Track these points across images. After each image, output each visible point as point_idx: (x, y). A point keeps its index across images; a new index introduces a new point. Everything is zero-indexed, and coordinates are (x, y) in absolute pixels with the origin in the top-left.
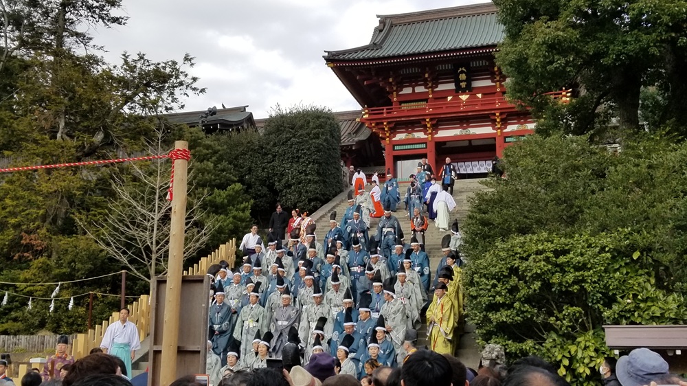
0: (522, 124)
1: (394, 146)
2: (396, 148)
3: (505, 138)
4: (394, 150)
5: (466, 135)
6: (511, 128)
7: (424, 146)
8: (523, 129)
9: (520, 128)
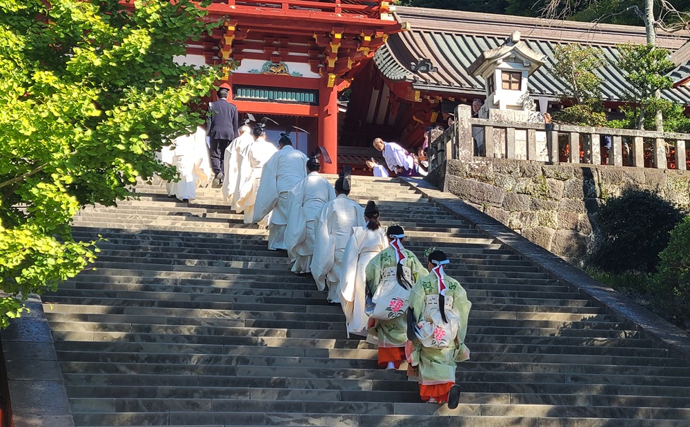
0: (277, 60)
3: (236, 87)
6: (250, 66)
8: (278, 73)
9: (272, 69)
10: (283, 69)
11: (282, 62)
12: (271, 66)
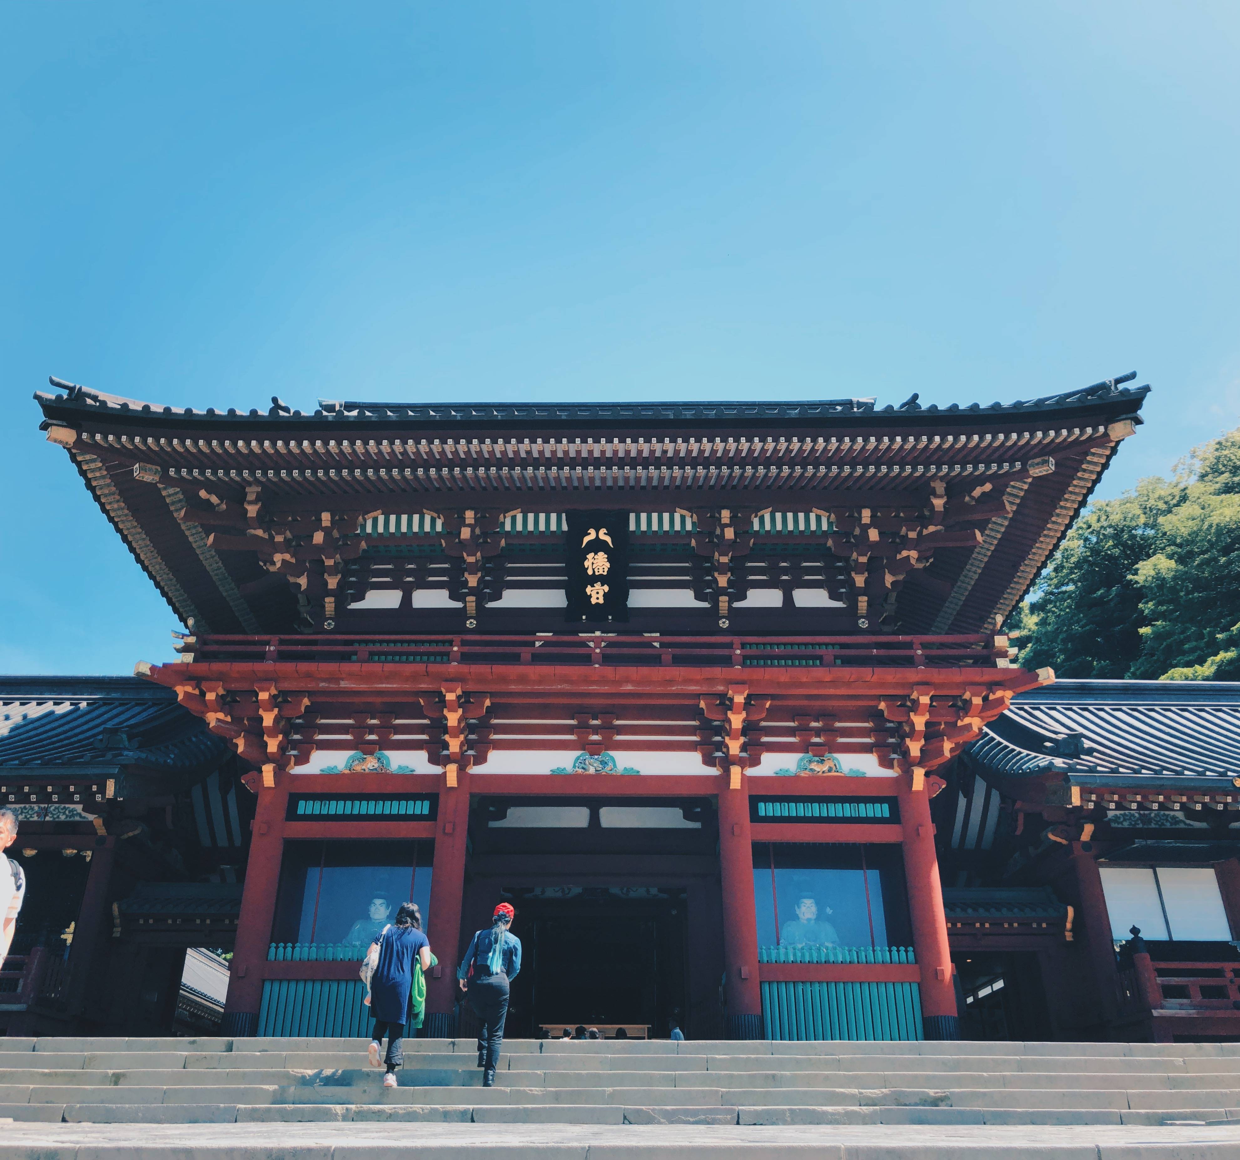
0: (818, 752)
1: (294, 799)
2: (303, 807)
3: (757, 800)
4: (292, 815)
5: (598, 776)
6: (777, 764)
7: (423, 808)
8: (823, 772)
9: (814, 766)
10: (832, 765)
11: (827, 755)
12: (810, 762)
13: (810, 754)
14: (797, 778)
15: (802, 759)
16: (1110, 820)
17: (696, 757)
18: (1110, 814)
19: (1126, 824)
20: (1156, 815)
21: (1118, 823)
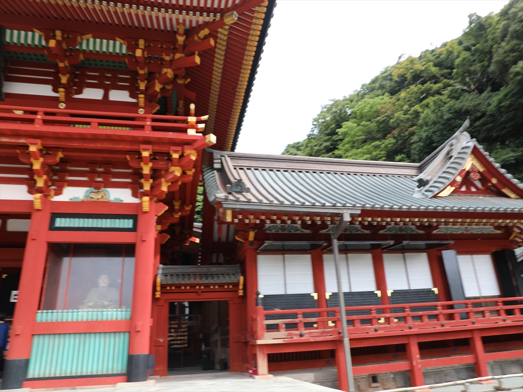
0: (97, 186)
3: (54, 216)
6: (72, 194)
8: (98, 199)
9: (93, 195)
10: (104, 195)
11: (103, 188)
12: (92, 192)
13: (92, 189)
14: (83, 202)
15: (87, 191)
16: (267, 229)
17: (24, 188)
18: (267, 226)
19: (274, 231)
20: (288, 226)
21: (271, 230)
